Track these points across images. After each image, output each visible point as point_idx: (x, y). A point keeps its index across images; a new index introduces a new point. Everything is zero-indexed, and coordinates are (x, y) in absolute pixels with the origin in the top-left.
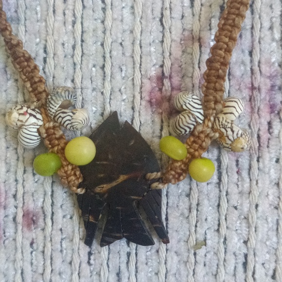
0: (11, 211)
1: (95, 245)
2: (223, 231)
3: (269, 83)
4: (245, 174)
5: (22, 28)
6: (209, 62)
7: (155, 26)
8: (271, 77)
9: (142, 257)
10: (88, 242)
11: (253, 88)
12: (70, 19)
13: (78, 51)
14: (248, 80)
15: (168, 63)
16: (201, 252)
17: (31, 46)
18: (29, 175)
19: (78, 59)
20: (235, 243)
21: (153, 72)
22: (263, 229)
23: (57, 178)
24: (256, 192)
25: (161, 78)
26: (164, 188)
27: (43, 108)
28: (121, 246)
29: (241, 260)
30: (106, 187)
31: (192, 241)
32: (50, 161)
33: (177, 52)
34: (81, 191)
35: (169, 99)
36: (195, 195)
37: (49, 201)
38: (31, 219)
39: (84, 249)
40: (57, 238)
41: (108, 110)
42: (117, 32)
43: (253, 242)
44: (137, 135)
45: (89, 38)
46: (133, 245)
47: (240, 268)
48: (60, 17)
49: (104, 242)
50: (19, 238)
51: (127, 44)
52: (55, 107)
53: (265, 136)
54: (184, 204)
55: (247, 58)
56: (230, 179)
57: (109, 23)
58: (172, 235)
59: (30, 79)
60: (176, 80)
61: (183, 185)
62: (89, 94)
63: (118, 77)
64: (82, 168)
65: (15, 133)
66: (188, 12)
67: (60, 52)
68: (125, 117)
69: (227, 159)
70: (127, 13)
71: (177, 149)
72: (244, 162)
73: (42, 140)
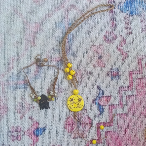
0: (31, 106)
1: (41, 110)
2: (56, 107)
3: (60, 89)
4: (58, 100)
5: (32, 85)
6: (53, 87)
7: (47, 84)
8: (61, 88)
9: (47, 111)
10: (40, 109)
11: (59, 90)
12: (37, 83)
13: (39, 87)
14: (58, 89)
15: (49, 88)
16: (54, 109)
17: (33, 87)
18: (33, 102)
19: (39, 88)
20: (58, 108)
21: (47, 89)
22: (61, 106)
23: (36, 102)
24: (60, 102)
25: (48, 89)
26: (49, 102)
27: (35, 94)
28: (44, 109)
29: (59, 110)
30: (42, 102)
31: (53, 108)
32: (36, 100)
33: (50, 86)
34: (39, 103)
35: (49, 92)
36: (53, 103)
37: (36, 105)
38: (34, 107)
39: (40, 110)
40: (37, 109)
41: (42, 93)
42: (43, 84)
43: (60, 108)
44: (46, 96)
45: (40, 86)
46: (46, 109)
47: (59, 111)
48: (36, 83)
49: (42, 109)
50: (32, 110)
51: (44, 86)
52: (36, 93)
53: (60, 95)
54: (52, 104)
55: (58, 86)
56: (57, 100)
57: (42, 84)
58: (50, 108)
59: (33, 91)
60: (50, 90)
61: (51, 102)
62: (40, 92)
63: (43, 90)
64: (39, 100)
65: (31, 97)
66: (51, 82)
67: (36, 87)
68: (44, 94)
69: (56, 98)
70: (44, 82)
71: (50, 97)
72: (58, 98)
73: (35, 97)
